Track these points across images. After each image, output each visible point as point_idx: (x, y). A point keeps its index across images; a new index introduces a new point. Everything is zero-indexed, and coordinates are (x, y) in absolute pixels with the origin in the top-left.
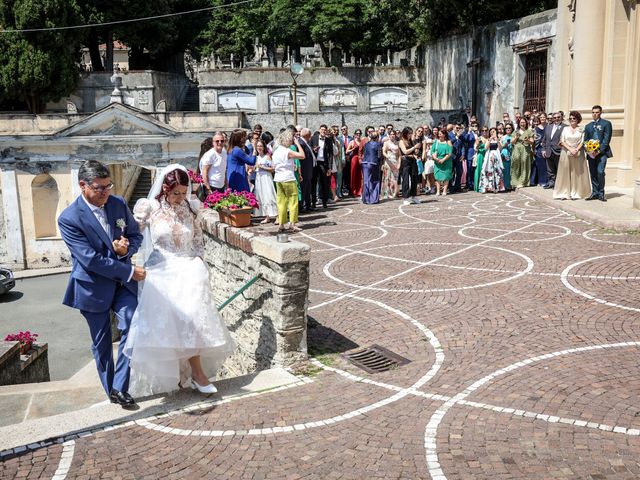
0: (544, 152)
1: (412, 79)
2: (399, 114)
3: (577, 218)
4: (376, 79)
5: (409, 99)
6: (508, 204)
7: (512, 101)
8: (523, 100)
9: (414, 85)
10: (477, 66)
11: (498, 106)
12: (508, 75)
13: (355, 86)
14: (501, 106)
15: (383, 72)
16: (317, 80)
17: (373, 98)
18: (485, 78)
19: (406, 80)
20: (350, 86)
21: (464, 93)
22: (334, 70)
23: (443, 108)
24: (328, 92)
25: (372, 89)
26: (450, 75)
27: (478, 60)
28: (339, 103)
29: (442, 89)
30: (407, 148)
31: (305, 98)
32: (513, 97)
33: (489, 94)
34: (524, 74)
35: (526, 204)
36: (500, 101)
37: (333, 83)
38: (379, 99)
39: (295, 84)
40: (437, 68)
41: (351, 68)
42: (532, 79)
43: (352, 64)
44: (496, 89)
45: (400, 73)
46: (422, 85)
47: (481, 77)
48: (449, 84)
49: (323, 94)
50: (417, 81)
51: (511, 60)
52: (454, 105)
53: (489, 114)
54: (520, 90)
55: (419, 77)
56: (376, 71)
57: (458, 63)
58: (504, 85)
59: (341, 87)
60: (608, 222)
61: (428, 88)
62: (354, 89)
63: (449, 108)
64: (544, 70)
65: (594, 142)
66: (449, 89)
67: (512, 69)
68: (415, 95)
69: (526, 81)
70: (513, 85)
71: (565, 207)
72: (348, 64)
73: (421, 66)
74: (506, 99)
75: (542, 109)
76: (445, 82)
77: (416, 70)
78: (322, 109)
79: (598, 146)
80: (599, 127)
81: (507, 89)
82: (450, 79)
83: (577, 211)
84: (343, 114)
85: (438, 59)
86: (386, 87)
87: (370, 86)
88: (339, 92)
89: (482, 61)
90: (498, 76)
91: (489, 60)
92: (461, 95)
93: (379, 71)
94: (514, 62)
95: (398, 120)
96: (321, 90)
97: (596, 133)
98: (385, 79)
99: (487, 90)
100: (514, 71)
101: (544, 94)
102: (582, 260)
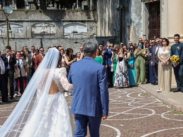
0: (152, 62)
1: (89, 18)
2: (77, 39)
3: (164, 104)
4: (67, 18)
5: (88, 30)
6: (128, 96)
7: (142, 31)
8: (148, 30)
9: (91, 21)
10: (121, 10)
11: (134, 34)
12: (139, 16)
13: (54, 21)
14: (135, 34)
15: (71, 13)
16: (30, 17)
17: (65, 29)
18: (126, 17)
19: (85, 18)
20: (51, 21)
21: (116, 27)
22: (41, 12)
23: (107, 35)
24: (37, 25)
25: (65, 24)
26: (109, 15)
27: (122, 6)
28: (44, 32)
29: (105, 24)
30: (69, 61)
31: (22, 29)
32: (142, 29)
33: (129, 27)
34: (148, 15)
35: (139, 95)
36: (135, 31)
37: (40, 20)
38: (69, 30)
39: (7, 20)
40: (103, 11)
41: (54, 11)
42: (153, 18)
43: (55, 8)
44: (132, 24)
45: (82, 14)
46: (95, 21)
47: (124, 16)
48: (109, 21)
49: (34, 26)
50: (92, 19)
51: (141, 6)
52: (112, 33)
53: (129, 39)
54: (146, 24)
55: (94, 16)
56: (67, 12)
57: (113, 8)
58: (137, 21)
59: (45, 22)
60: (178, 107)
61: (99, 23)
62: (53, 23)
63: (109, 36)
64: (159, 12)
65: (175, 56)
66: (109, 24)
67: (141, 12)
68: (91, 28)
69: (149, 19)
70: (142, 21)
71: (159, 97)
72: (52, 8)
73: (95, 10)
74: (138, 30)
75: (158, 36)
76: (107, 19)
77: (91, 12)
78: (33, 35)
79: (178, 59)
80: (178, 47)
81: (139, 24)
82: (109, 18)
83: (165, 99)
84: (41, 39)
85: (103, 6)
86: (74, 22)
87: (64, 21)
88: (44, 25)
89: (123, 7)
90: (133, 16)
91: (128, 6)
92: (115, 27)
93: (69, 12)
94: (142, 7)
95: (76, 43)
96: (32, 24)
97: (177, 51)
98: (73, 18)
99: (128, 24)
100: (142, 13)
101: (159, 27)
102: (151, 132)
